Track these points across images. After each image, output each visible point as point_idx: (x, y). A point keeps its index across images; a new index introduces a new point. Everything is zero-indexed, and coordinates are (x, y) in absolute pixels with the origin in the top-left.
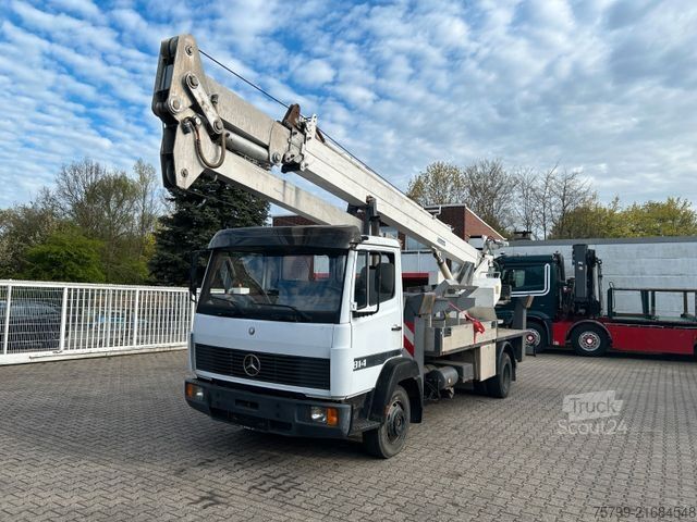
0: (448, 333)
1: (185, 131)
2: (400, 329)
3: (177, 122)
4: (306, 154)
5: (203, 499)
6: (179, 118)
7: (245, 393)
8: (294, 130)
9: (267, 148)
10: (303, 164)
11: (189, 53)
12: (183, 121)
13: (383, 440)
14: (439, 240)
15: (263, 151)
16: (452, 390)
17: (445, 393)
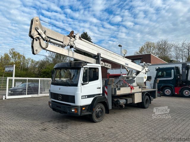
0: (119, 89)
1: (36, 40)
2: (100, 88)
3: (34, 38)
4: (75, 43)
5: (42, 129)
6: (35, 37)
7: (58, 104)
8: (71, 37)
9: (63, 42)
10: (74, 46)
11: (37, 21)
12: (36, 38)
13: (94, 118)
14: (126, 64)
15: (61, 43)
16: (124, 105)
17: (121, 106)
